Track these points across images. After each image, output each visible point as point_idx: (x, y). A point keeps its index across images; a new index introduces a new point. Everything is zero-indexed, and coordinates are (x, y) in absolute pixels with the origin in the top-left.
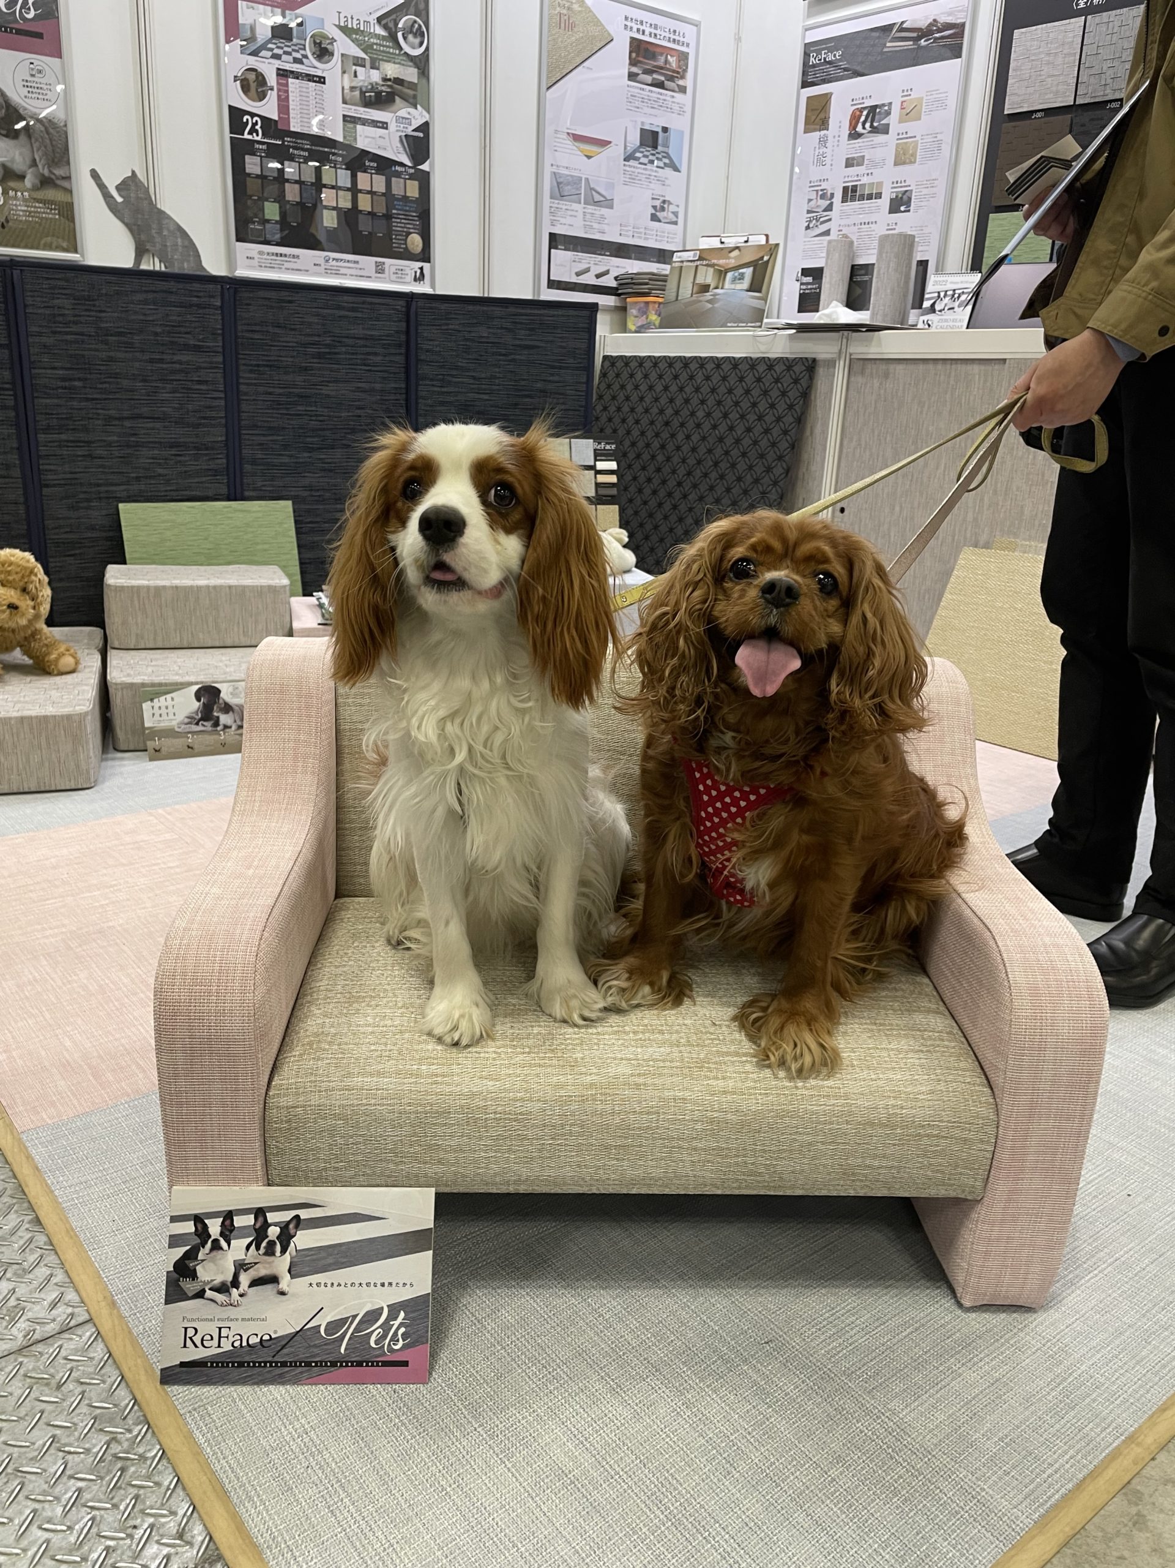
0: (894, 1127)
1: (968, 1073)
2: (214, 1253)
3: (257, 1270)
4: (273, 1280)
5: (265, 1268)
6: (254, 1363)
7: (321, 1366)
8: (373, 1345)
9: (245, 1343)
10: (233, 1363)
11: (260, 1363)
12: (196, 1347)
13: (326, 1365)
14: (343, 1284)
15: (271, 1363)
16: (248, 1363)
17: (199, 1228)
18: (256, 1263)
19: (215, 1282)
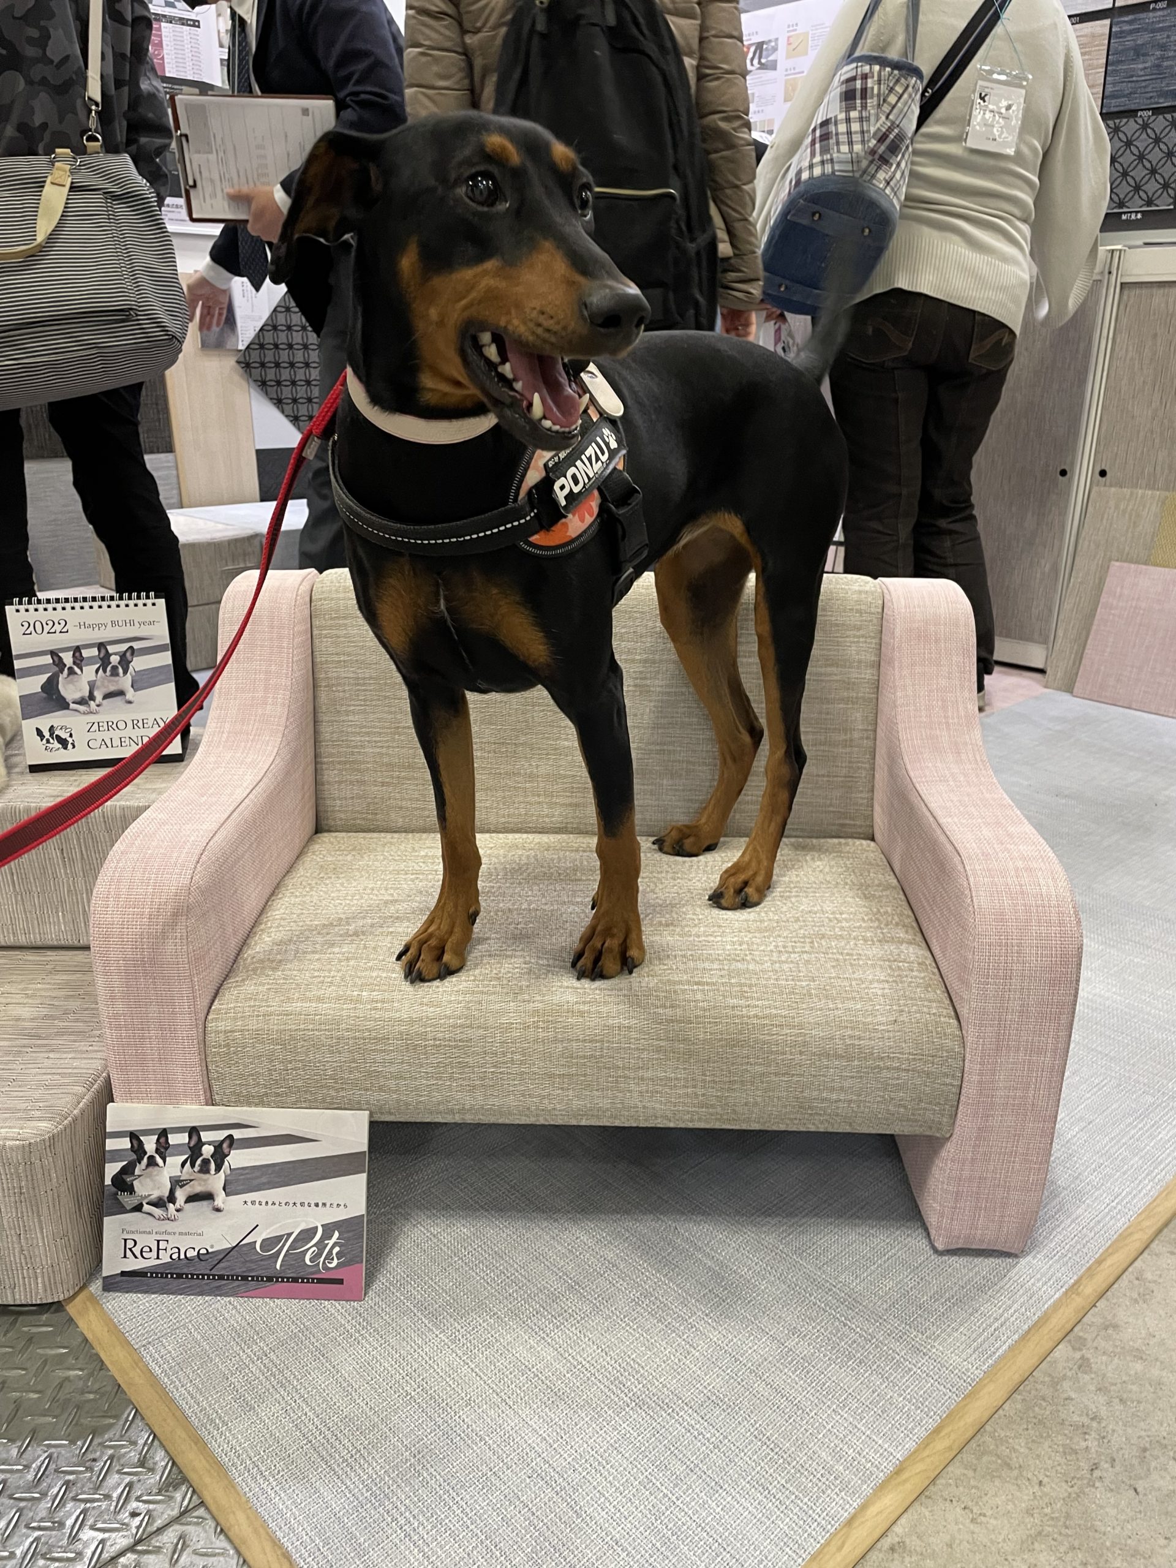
0: (851, 1058)
2: (150, 1169)
3: (193, 1187)
4: (209, 1196)
5: (200, 1185)
6: (192, 1275)
7: (257, 1280)
8: (308, 1262)
9: (182, 1256)
10: (172, 1274)
11: (198, 1275)
12: (136, 1257)
13: (262, 1280)
14: (277, 1203)
15: (208, 1276)
16: (187, 1275)
17: (136, 1145)
18: (191, 1180)
19: (152, 1197)
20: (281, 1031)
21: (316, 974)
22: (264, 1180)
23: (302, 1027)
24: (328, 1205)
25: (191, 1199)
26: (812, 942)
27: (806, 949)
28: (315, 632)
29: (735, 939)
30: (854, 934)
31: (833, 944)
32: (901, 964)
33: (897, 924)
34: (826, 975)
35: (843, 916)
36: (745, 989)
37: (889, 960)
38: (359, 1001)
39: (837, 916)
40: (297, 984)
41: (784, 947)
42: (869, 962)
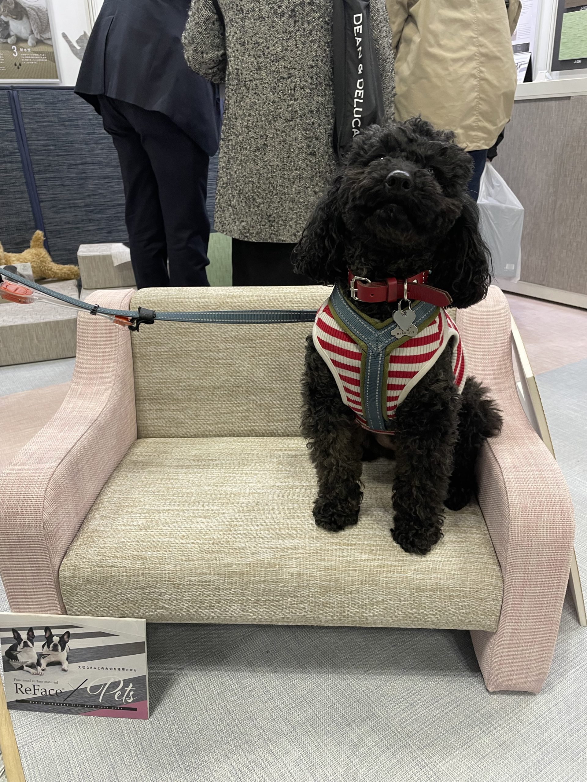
0: (435, 591)
1: (485, 556)
2: (26, 648)
3: (50, 658)
12: (23, 693)
17: (16, 636)
19: (28, 663)
20: (101, 577)
23: (113, 574)
38: (145, 558)
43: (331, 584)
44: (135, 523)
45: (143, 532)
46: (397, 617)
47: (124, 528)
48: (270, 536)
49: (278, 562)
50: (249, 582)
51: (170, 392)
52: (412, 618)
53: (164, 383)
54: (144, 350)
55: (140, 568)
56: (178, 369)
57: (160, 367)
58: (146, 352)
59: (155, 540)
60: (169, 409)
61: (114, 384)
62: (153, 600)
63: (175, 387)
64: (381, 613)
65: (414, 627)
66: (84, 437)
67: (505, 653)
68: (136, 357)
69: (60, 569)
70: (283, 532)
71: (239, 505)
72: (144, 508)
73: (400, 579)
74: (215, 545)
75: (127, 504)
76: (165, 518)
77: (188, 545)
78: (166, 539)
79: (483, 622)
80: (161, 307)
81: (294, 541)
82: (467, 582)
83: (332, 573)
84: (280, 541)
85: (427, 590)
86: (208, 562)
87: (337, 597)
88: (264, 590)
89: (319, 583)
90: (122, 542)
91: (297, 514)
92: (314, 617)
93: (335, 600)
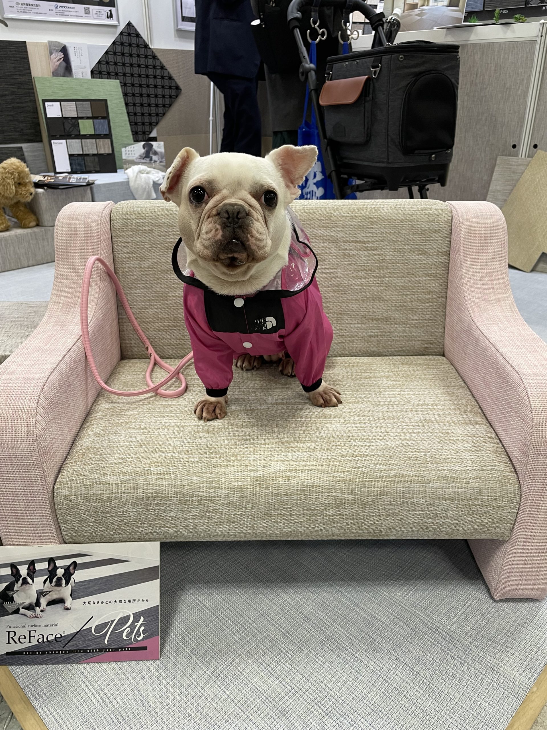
0: (453, 500)
2: (24, 586)
3: (51, 595)
4: (61, 601)
5: (56, 594)
6: (52, 652)
7: (93, 652)
8: (125, 638)
9: (45, 640)
10: (39, 652)
11: (55, 651)
12: (16, 643)
13: (96, 651)
14: (105, 602)
15: (62, 651)
16: (48, 652)
17: (14, 572)
18: (50, 592)
19: (25, 604)
20: (101, 495)
21: (121, 456)
22: (96, 588)
23: (114, 491)
24: (136, 601)
25: (50, 603)
26: (423, 426)
27: (421, 430)
28: (114, 240)
29: (377, 425)
30: (447, 419)
31: (436, 426)
32: (478, 438)
33: (470, 412)
34: (436, 448)
35: (438, 407)
36: (387, 458)
37: (471, 437)
38: (149, 474)
39: (435, 407)
40: (110, 464)
41: (407, 429)
42: (459, 438)
43: (347, 495)
44: (133, 439)
45: (143, 448)
46: (412, 528)
47: (121, 444)
48: (278, 449)
49: (290, 474)
50: (261, 496)
51: (155, 310)
52: (427, 528)
53: (149, 300)
54: (127, 265)
55: (144, 484)
56: (163, 286)
57: (144, 284)
58: (129, 267)
59: (157, 455)
60: (154, 329)
61: (99, 298)
62: (158, 518)
63: (161, 305)
64: (396, 525)
65: (426, 538)
66: (72, 349)
67: (516, 561)
68: (119, 273)
69: (55, 487)
70: (292, 445)
71: (242, 420)
72: (140, 425)
73: (418, 489)
74: (222, 459)
75: (121, 421)
76: (166, 434)
77: (193, 460)
78: (169, 455)
79: (498, 530)
80: (145, 219)
81: (305, 453)
82: (485, 491)
83: (347, 484)
84: (290, 454)
85: (445, 499)
86: (217, 477)
87: (352, 509)
88: (277, 503)
89: (334, 494)
90: (121, 458)
91: (303, 428)
92: (326, 531)
93: (350, 512)
